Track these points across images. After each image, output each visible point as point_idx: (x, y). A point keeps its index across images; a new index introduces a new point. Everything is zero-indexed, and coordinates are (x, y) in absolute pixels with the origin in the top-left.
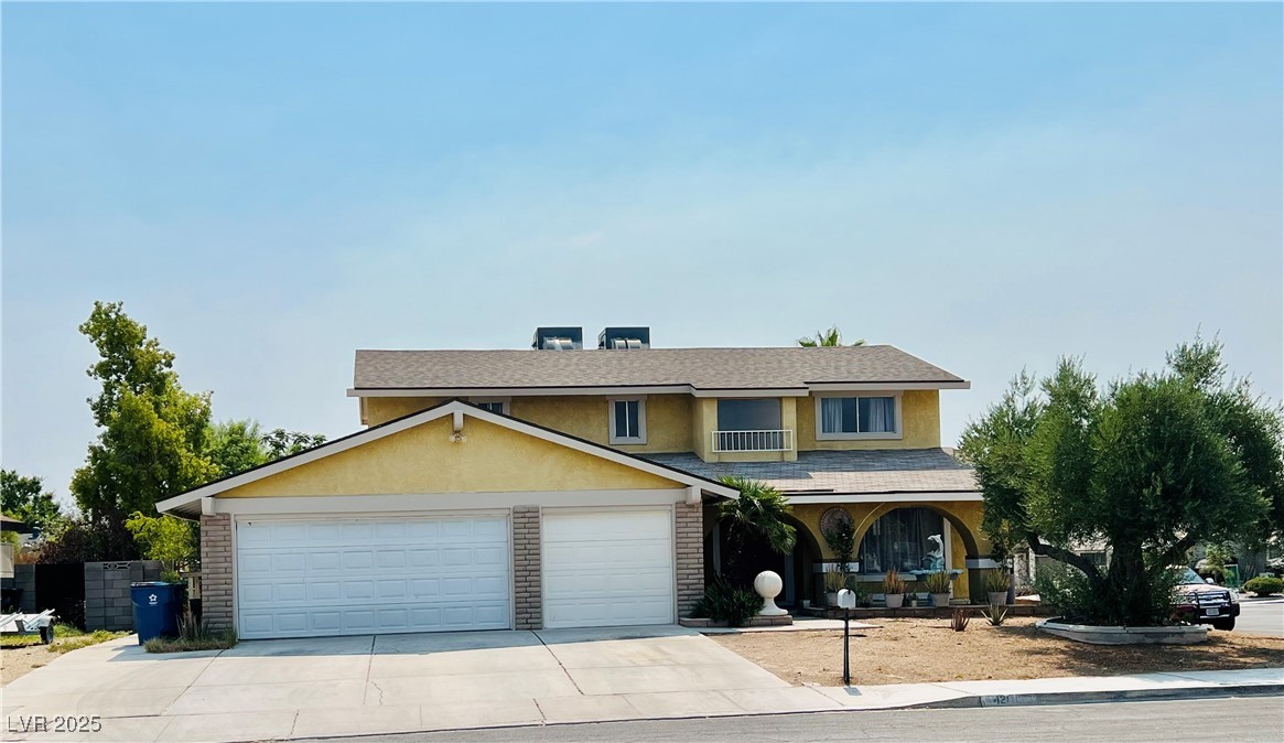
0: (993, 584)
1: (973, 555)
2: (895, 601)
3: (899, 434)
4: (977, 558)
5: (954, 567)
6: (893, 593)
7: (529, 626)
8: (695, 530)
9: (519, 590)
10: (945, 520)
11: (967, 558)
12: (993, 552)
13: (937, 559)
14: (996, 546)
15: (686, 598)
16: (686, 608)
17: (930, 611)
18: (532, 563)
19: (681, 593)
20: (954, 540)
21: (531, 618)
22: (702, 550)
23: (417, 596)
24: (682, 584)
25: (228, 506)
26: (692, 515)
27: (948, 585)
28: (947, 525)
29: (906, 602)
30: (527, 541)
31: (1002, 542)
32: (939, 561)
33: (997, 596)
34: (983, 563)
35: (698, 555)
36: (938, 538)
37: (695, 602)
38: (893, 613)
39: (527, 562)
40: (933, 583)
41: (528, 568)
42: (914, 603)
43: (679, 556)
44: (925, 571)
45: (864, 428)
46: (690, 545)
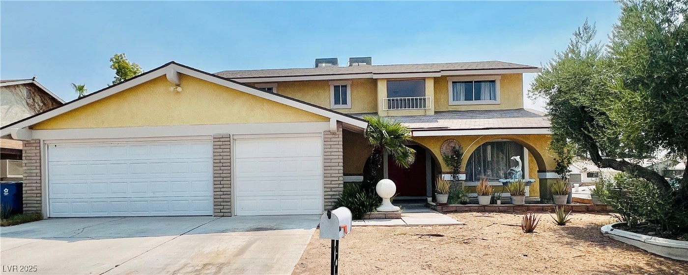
0: (557, 190)
1: (542, 170)
2: (485, 200)
3: (498, 101)
4: (545, 171)
5: (531, 177)
6: (483, 195)
7: (222, 214)
8: (337, 150)
9: (216, 190)
10: (524, 148)
11: (538, 172)
12: (557, 168)
13: (517, 172)
14: (559, 164)
15: (330, 197)
16: (330, 204)
17: (510, 208)
18: (225, 172)
19: (326, 193)
20: (530, 161)
21: (223, 209)
22: (341, 164)
23: (154, 193)
24: (327, 188)
25: (39, 134)
26: (334, 140)
27: (524, 189)
28: (526, 151)
29: (493, 201)
30: (221, 157)
31: (563, 161)
32: (518, 173)
33: (560, 198)
34: (549, 175)
35: (339, 168)
36: (518, 158)
37: (336, 200)
38: (484, 209)
39: (221, 172)
40: (513, 188)
41: (222, 175)
42: (499, 202)
43: (326, 168)
44: (508, 180)
45: (478, 98)
46: (333, 161)
